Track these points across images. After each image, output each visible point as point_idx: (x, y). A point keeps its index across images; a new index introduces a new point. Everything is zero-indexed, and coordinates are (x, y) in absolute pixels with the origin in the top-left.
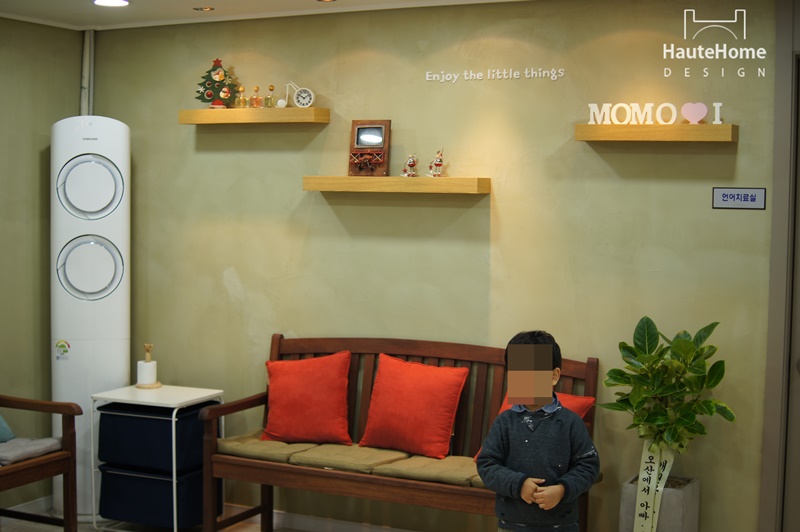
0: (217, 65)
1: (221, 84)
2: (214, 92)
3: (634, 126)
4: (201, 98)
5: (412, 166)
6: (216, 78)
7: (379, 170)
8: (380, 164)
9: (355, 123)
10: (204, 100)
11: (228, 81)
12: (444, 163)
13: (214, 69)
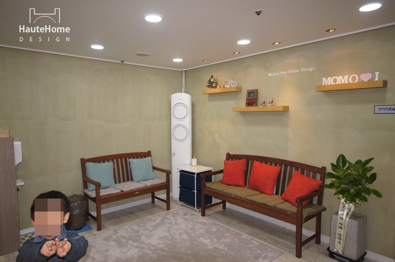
0: (212, 77)
1: (213, 82)
2: (211, 85)
3: (340, 84)
4: (208, 86)
5: (264, 103)
6: (212, 80)
7: (254, 104)
8: (254, 103)
9: (248, 91)
10: (209, 87)
11: (215, 81)
12: (274, 102)
13: (211, 78)
